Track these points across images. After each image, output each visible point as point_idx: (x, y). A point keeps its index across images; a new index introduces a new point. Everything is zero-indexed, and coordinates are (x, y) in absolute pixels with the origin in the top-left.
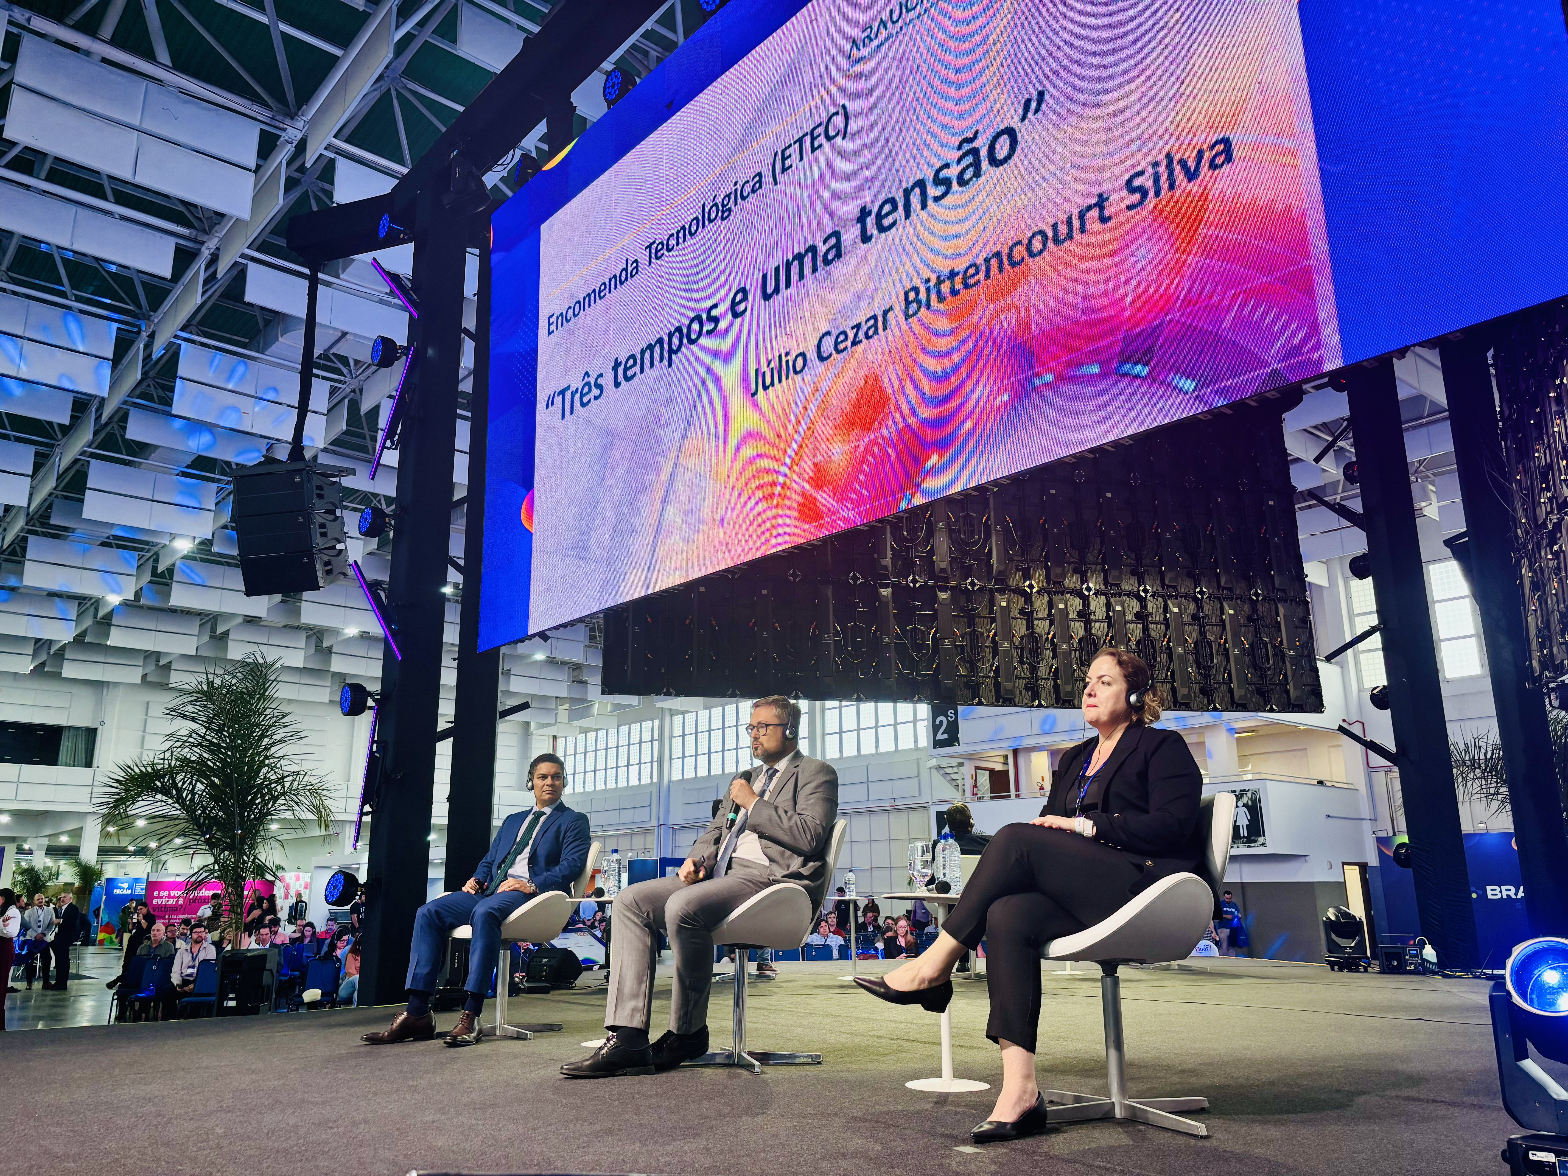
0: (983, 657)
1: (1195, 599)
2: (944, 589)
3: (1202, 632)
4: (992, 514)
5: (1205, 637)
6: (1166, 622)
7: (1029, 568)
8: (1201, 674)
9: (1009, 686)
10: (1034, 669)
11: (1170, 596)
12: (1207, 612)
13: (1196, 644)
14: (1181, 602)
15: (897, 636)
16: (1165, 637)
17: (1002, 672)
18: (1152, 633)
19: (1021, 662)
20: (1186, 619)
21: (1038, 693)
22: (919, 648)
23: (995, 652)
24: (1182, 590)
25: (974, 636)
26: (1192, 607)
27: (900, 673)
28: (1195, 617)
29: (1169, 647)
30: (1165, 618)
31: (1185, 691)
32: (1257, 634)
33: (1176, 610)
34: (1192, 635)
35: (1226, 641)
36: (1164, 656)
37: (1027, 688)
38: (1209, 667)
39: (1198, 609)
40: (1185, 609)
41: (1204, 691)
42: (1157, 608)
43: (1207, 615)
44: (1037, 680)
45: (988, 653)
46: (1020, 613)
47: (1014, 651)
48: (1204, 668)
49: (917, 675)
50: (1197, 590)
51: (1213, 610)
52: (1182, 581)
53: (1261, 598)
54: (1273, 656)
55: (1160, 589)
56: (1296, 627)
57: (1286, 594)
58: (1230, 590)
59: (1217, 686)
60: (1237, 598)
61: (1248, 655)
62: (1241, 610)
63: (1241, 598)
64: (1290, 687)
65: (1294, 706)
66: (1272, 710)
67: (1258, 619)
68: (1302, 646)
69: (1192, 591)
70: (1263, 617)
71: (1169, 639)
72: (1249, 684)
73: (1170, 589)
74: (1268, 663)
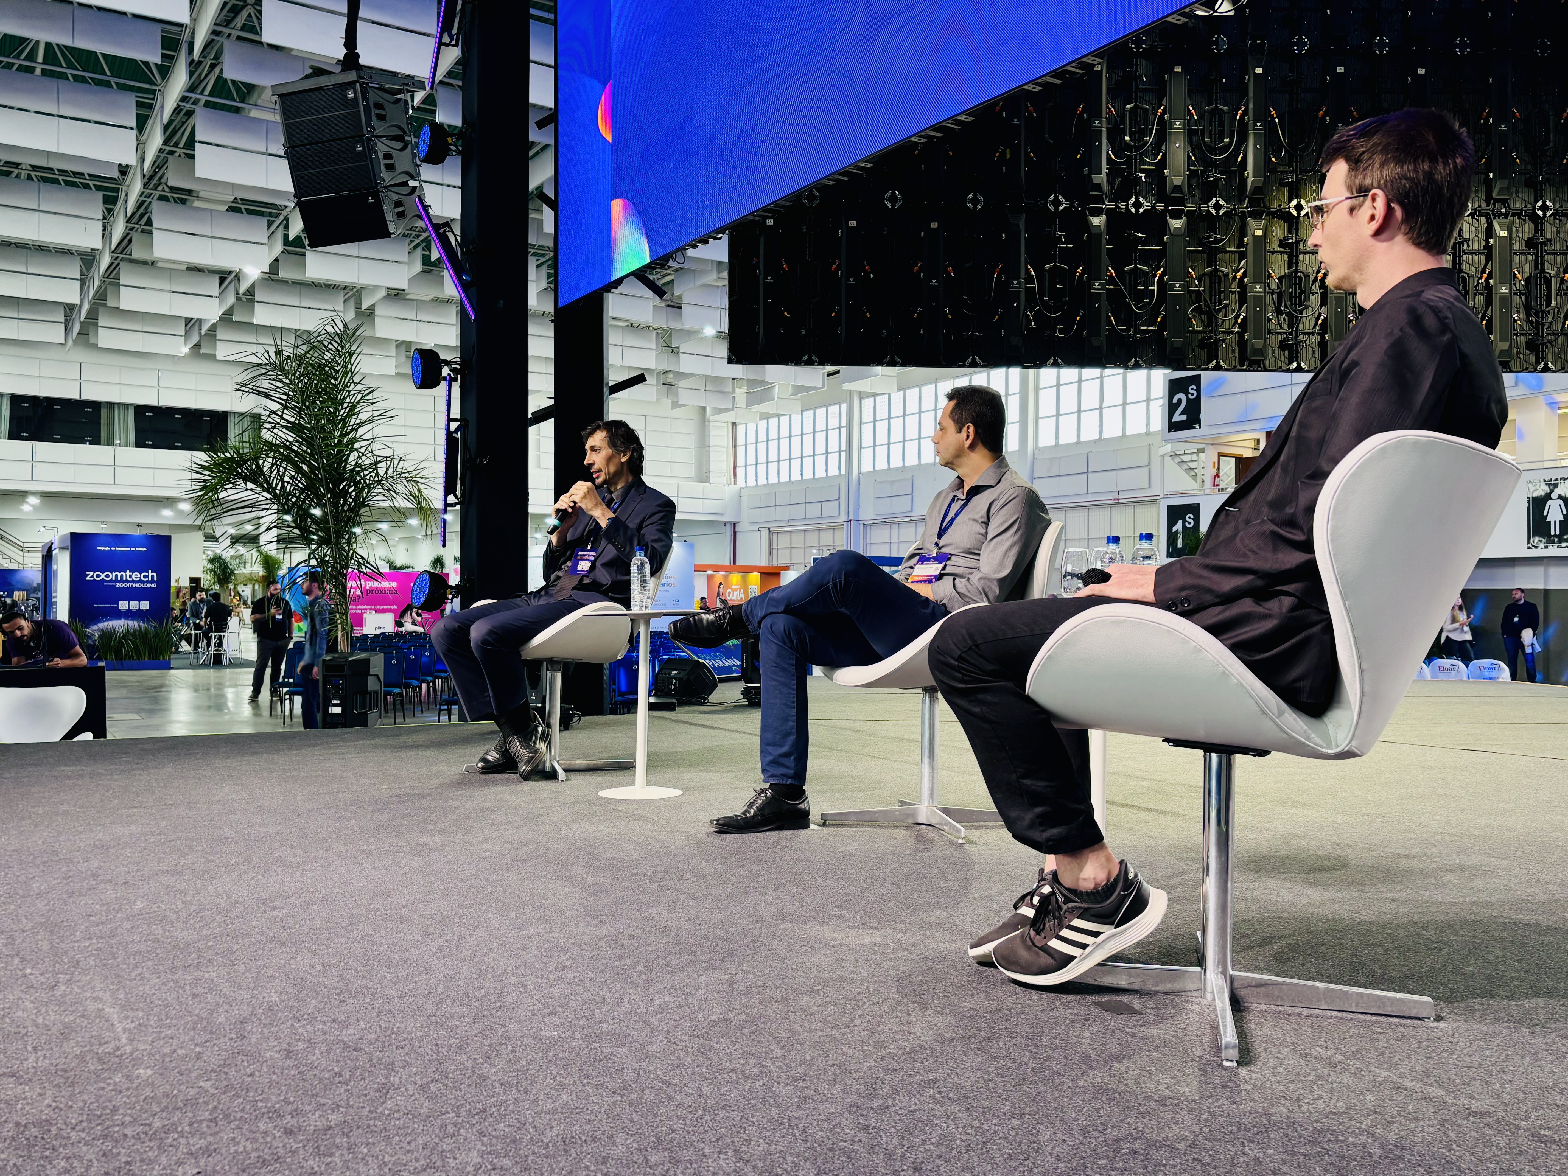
0: (1226, 306)
1: (1534, 218)
2: (1176, 215)
3: (1538, 264)
4: (1251, 106)
5: (1543, 271)
6: (1488, 251)
7: (1298, 182)
8: (1529, 322)
9: (1259, 344)
10: (1294, 321)
11: (1498, 215)
12: (1549, 237)
13: (1528, 280)
14: (1513, 222)
15: (1111, 281)
16: (1483, 271)
17: (1250, 326)
18: (1466, 267)
19: (1278, 312)
20: (1517, 247)
21: (1297, 352)
22: (1139, 296)
23: (1243, 300)
24: (1517, 205)
25: (1216, 278)
26: (1527, 229)
27: (1113, 330)
28: (1530, 243)
29: (1488, 287)
30: (1487, 247)
31: (1505, 346)
33: (1504, 234)
34: (1523, 269)
36: (1480, 299)
37: (1283, 346)
38: (1543, 312)
39: (1536, 231)
40: (1517, 232)
41: (1532, 346)
42: (1477, 232)
43: (1550, 240)
44: (1297, 336)
45: (1233, 300)
46: (1280, 246)
47: (1269, 298)
48: (1537, 314)
49: (1135, 332)
50: (1540, 203)
51: (1558, 232)
52: (1517, 192)
55: (1483, 206)
59: (1552, 338)
69: (1530, 207)
71: (1490, 274)
73: (1498, 205)
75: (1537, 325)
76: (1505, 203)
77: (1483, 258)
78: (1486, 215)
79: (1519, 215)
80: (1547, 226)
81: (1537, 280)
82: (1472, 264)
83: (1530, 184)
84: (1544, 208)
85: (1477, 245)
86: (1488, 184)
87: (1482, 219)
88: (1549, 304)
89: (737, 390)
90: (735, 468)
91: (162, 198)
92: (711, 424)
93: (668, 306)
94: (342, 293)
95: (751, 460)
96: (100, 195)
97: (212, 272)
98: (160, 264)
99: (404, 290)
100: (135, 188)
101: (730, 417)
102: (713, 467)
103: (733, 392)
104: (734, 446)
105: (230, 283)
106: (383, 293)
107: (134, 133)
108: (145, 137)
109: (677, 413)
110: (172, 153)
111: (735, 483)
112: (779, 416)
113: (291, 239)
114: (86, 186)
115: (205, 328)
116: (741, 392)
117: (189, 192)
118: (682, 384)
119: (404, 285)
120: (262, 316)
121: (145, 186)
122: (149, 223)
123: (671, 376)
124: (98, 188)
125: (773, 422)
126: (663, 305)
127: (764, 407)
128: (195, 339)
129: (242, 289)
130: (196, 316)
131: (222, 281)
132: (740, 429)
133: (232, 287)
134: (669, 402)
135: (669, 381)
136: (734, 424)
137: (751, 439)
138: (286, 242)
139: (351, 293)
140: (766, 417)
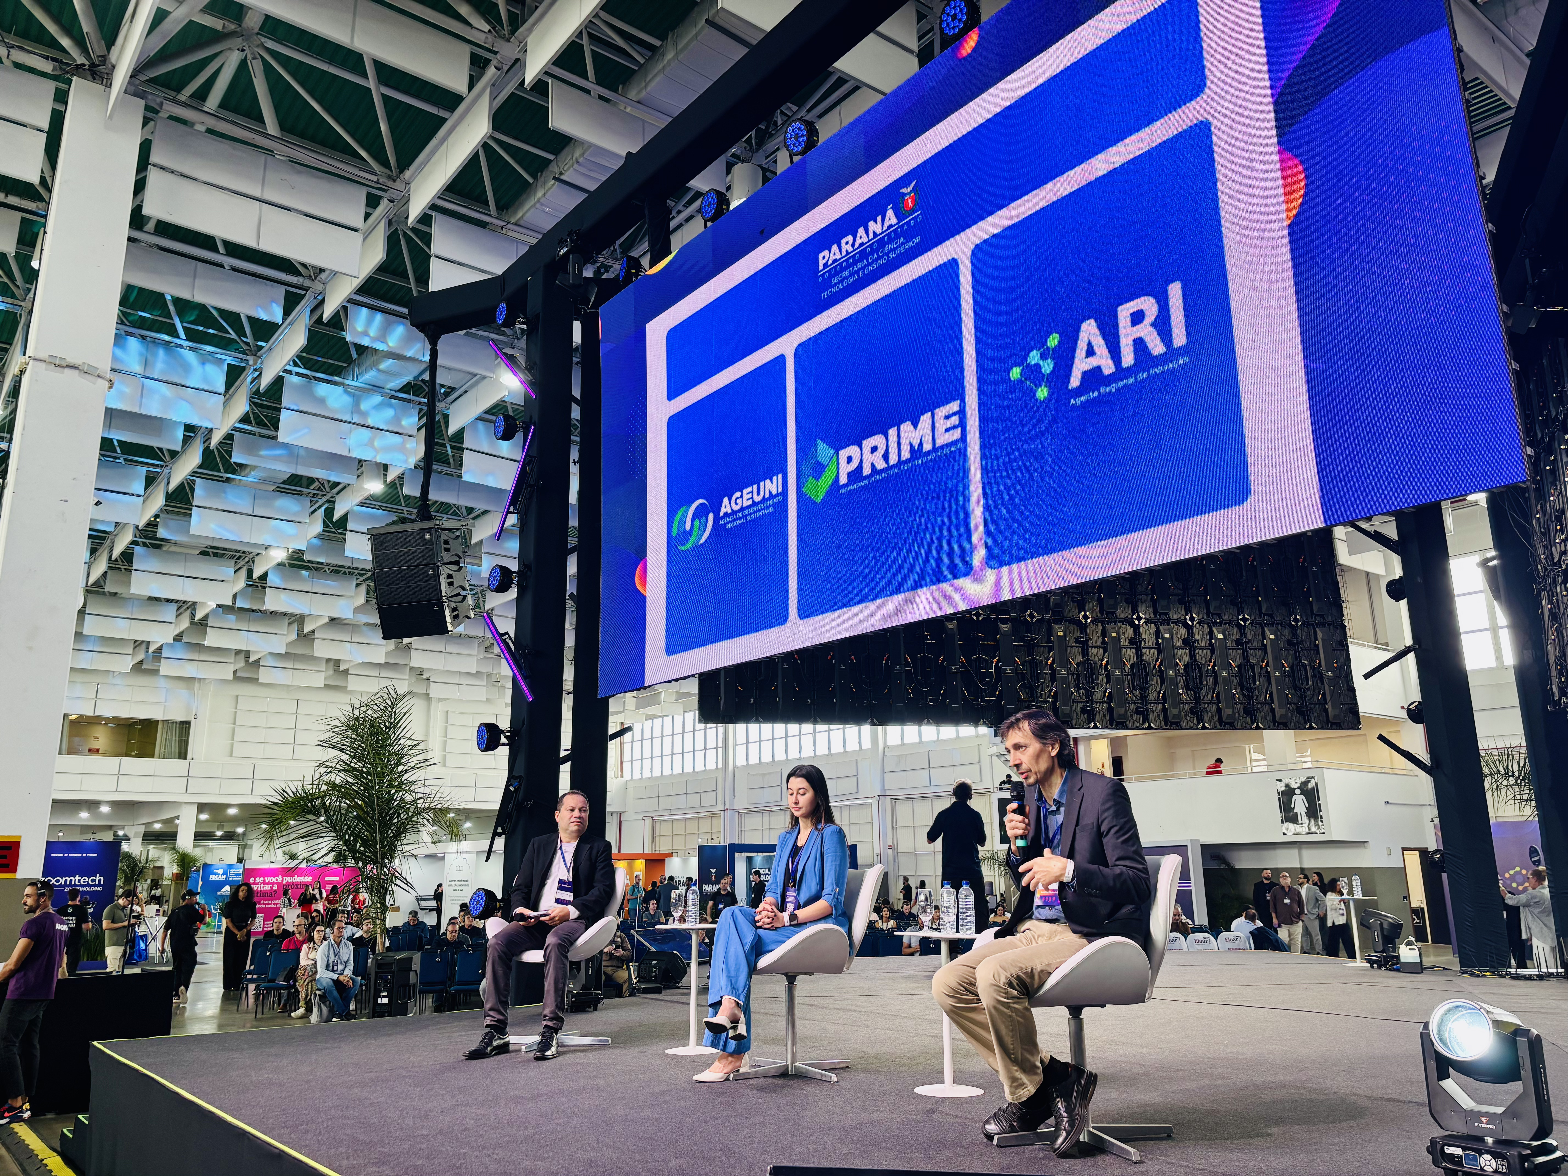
0: (1043, 683)
1: (1238, 626)
2: (1005, 621)
3: (1245, 656)
5: (1248, 661)
6: (1212, 647)
7: (1083, 600)
8: (1244, 695)
9: (1067, 710)
10: (1089, 694)
11: (1215, 624)
12: (1249, 638)
13: (1239, 667)
14: (1225, 629)
15: (963, 666)
16: (1210, 661)
17: (1060, 697)
18: (1198, 658)
19: (1078, 687)
20: (1230, 645)
21: (1093, 715)
22: (983, 676)
23: (1053, 678)
24: (1226, 617)
25: (1034, 665)
26: (1235, 634)
27: (966, 700)
28: (1238, 642)
29: (1214, 671)
30: (1211, 644)
31: (1230, 712)
32: (1296, 656)
33: (1220, 636)
34: (1235, 659)
35: (1267, 664)
36: (1210, 679)
37: (1083, 711)
38: (1252, 688)
39: (1241, 635)
40: (1229, 635)
41: (1247, 712)
42: (1203, 634)
43: (1250, 641)
44: (1092, 704)
45: (1047, 679)
46: (1076, 642)
47: (1071, 677)
48: (1247, 690)
49: (982, 701)
50: (1240, 617)
51: (1255, 635)
52: (1226, 608)
53: (1300, 623)
54: (1312, 677)
55: (1206, 617)
56: (1334, 650)
57: (1324, 618)
58: (1271, 616)
59: (1259, 706)
60: (1277, 624)
61: (1289, 677)
62: (1282, 635)
63: (1281, 624)
64: (1329, 706)
65: (1333, 724)
66: (1311, 728)
67: (1297, 643)
68: (1339, 668)
69: (1235, 618)
70: (1302, 641)
71: (1214, 663)
72: (1290, 704)
73: (1215, 617)
74: (1308, 684)
75: (1249, 698)
76: (1219, 615)
77: (1209, 652)
78: (1208, 624)
79: (1229, 624)
80: (1248, 632)
81: (1245, 666)
82: (1202, 655)
83: (1234, 603)
84: (1244, 619)
85: (1203, 644)
86: (1207, 603)
87: (1206, 626)
88: (1255, 683)
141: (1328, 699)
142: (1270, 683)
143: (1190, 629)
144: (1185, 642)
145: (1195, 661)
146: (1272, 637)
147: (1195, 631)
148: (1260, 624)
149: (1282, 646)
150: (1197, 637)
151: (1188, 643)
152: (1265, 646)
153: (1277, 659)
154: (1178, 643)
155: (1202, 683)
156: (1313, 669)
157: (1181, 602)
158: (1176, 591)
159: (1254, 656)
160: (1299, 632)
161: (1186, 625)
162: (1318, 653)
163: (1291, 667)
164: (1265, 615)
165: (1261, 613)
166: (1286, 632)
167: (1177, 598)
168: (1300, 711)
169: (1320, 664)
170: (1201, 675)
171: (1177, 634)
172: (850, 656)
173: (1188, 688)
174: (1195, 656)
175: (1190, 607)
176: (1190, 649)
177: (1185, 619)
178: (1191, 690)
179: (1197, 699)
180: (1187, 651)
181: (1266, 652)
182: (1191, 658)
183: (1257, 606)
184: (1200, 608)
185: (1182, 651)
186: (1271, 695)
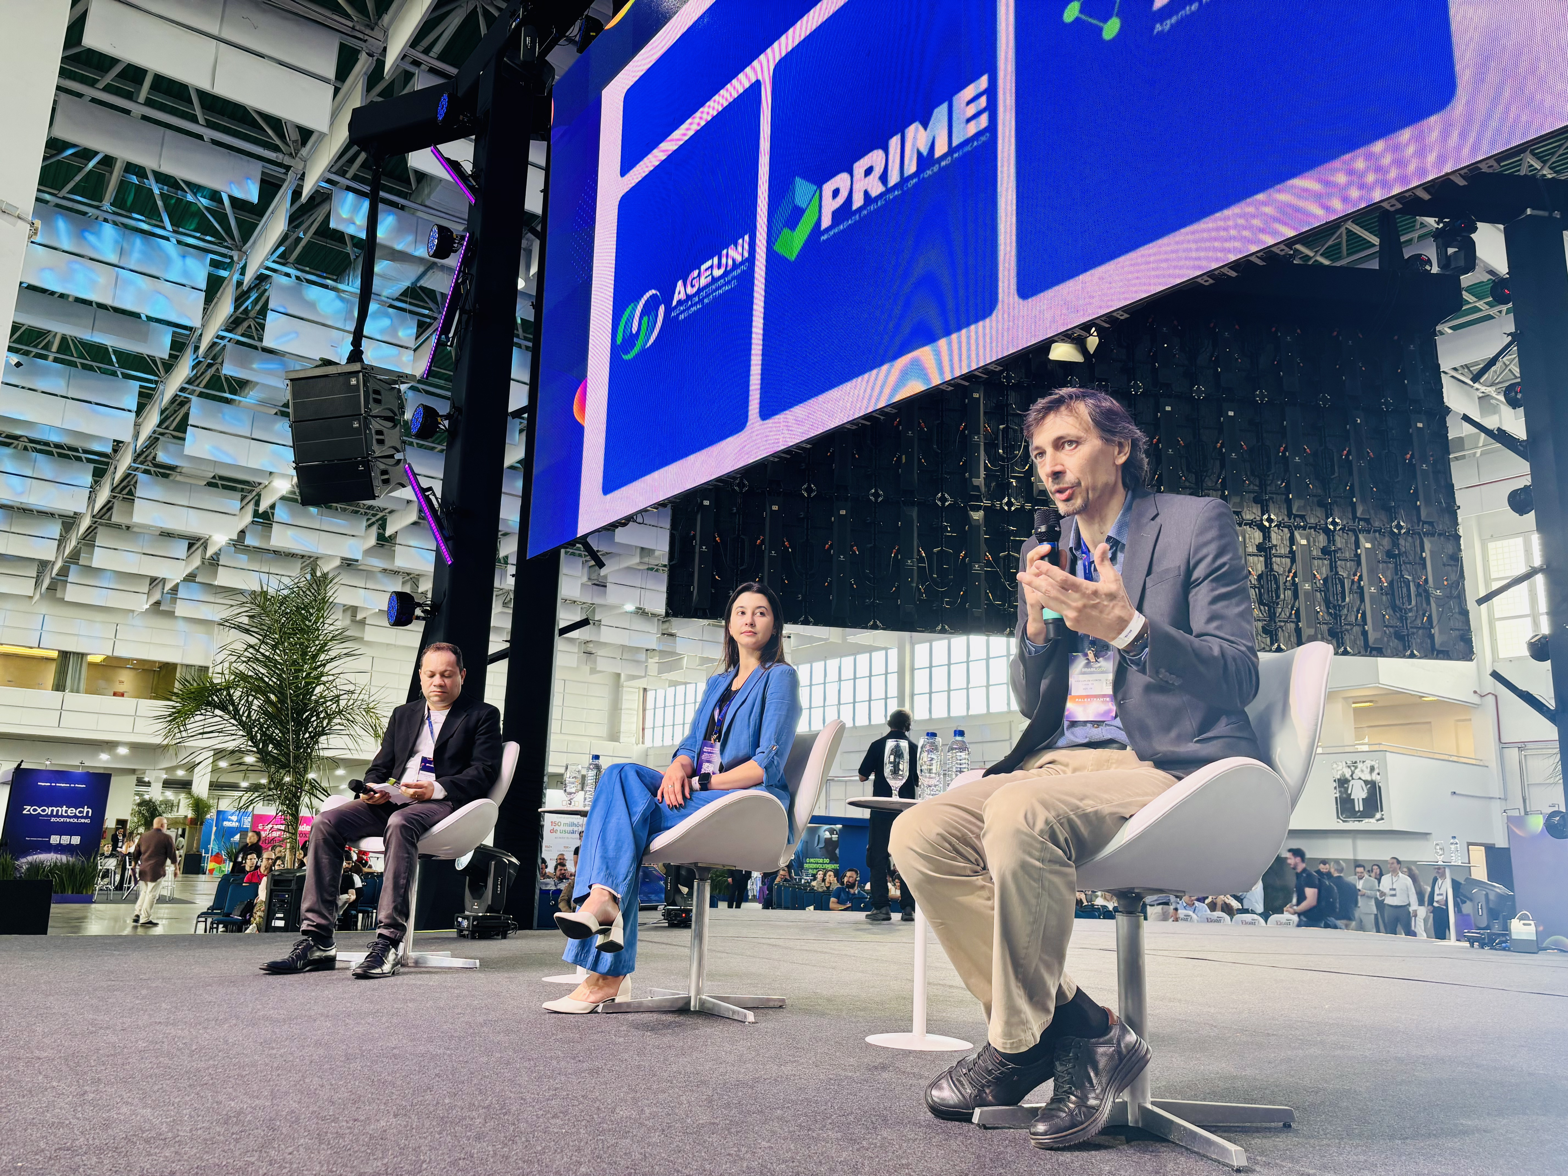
1: (1326, 531)
3: (1333, 567)
5: (1337, 573)
6: (1292, 556)
11: (1298, 527)
12: (1339, 546)
13: (1325, 580)
14: (1310, 534)
15: (987, 565)
16: (1290, 571)
18: (1275, 567)
20: (1315, 553)
24: (1312, 520)
26: (1322, 540)
28: (1325, 551)
29: (1294, 584)
30: (1292, 552)
32: (1397, 570)
33: (1304, 542)
34: (1321, 570)
35: (1361, 579)
36: (1289, 593)
38: (1339, 606)
39: (1329, 542)
40: (1314, 541)
41: (1334, 633)
42: (1282, 539)
43: (1340, 549)
48: (1334, 607)
49: (1008, 609)
50: (1330, 520)
51: (1346, 543)
52: (1312, 510)
53: (1403, 531)
54: (1416, 596)
55: (1286, 519)
56: (1444, 565)
57: (1433, 526)
58: (1367, 521)
59: (1349, 627)
60: (1375, 531)
61: (1387, 594)
62: (1380, 544)
63: (1380, 531)
64: (1435, 631)
65: (1439, 652)
66: (1412, 656)
67: (1399, 555)
68: (1450, 586)
69: (1322, 522)
70: (1405, 552)
71: (1295, 574)
72: (1386, 626)
73: (1297, 519)
74: (1410, 604)
75: (1336, 617)
76: (1302, 517)
77: (1288, 560)
78: (1289, 527)
79: (1315, 528)
80: (1337, 538)
81: (1333, 580)
82: (1280, 565)
83: (1321, 504)
84: (1334, 523)
85: (1283, 550)
86: (1289, 503)
87: (1286, 530)
88: (1344, 599)
89: (650, 660)
90: (643, 729)
91: (146, 472)
92: (625, 689)
93: (594, 584)
94: (300, 561)
95: (659, 722)
96: (91, 466)
97: (182, 537)
98: (135, 529)
99: (357, 561)
100: (125, 462)
101: (642, 683)
102: (624, 727)
103: (646, 661)
104: (644, 710)
105: (198, 548)
106: (337, 562)
107: (134, 414)
108: (141, 420)
109: (595, 678)
110: (162, 434)
111: (643, 743)
112: (686, 684)
113: (261, 511)
114: (79, 459)
115: (168, 587)
116: (653, 662)
117: (173, 468)
118: (601, 652)
119: (359, 556)
120: (224, 578)
121: (135, 461)
122: (130, 493)
123: (591, 645)
124: (89, 461)
125: (680, 689)
126: (590, 583)
127: (673, 676)
128: (157, 596)
129: (210, 552)
130: (160, 574)
131: (190, 546)
132: (650, 695)
133: (200, 551)
134: (587, 669)
135: (589, 649)
136: (645, 690)
137: (660, 703)
138: (256, 514)
139: (308, 562)
140: (674, 684)
141: (1435, 622)
142: (1362, 600)
143: (1266, 532)
144: (1260, 548)
145: (1272, 570)
146: (1368, 545)
147: (1273, 535)
148: (1354, 531)
149: (1380, 556)
150: (1274, 542)
151: (1264, 549)
152: (1358, 556)
153: (1372, 571)
154: (1251, 549)
155: (1278, 597)
156: (1418, 586)
157: (1256, 501)
158: (1251, 486)
159: (1345, 569)
160: (1402, 542)
161: (1261, 528)
162: (1424, 566)
163: (1391, 583)
164: (1360, 519)
165: (1354, 517)
166: (1386, 542)
167: (1252, 495)
168: (1399, 637)
169: (1426, 581)
170: (1278, 588)
171: (1250, 538)
172: (852, 546)
173: (1261, 603)
174: (1271, 564)
175: (1267, 506)
176: (1266, 557)
177: (1262, 520)
178: (1264, 605)
179: (1272, 616)
180: (1262, 559)
181: (1359, 563)
182: (1266, 567)
183: (1350, 509)
184: (1280, 508)
185: (1256, 558)
186: (1364, 615)
